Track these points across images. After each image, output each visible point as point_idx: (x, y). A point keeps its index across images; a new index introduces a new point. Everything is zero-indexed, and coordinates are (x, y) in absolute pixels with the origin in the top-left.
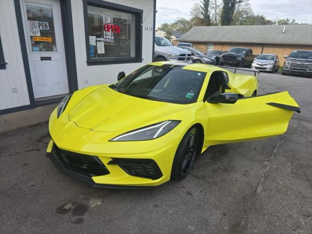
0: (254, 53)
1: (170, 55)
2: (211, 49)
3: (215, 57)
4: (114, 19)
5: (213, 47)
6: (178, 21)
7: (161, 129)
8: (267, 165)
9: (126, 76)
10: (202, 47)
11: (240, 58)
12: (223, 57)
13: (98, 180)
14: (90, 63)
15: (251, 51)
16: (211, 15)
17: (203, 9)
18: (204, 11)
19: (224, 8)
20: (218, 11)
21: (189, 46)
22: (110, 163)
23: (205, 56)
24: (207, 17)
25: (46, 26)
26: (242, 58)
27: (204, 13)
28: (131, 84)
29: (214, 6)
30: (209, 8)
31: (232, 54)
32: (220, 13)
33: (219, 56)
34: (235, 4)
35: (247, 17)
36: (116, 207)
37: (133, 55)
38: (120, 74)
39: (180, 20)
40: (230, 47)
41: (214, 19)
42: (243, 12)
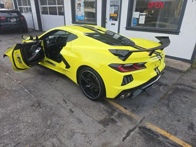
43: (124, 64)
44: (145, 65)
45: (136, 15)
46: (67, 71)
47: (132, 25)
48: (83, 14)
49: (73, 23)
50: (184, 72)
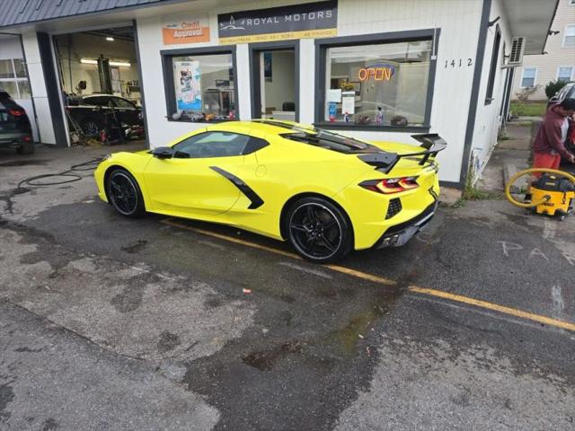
43: (388, 180)
44: (417, 181)
45: (333, 95)
46: (256, 214)
47: (327, 119)
48: (199, 97)
49: (170, 118)
50: (452, 207)
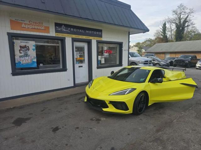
0: (198, 58)
1: (139, 62)
2: (168, 56)
3: (170, 61)
4: (109, 47)
5: (169, 55)
6: (147, 40)
7: (128, 91)
8: (183, 113)
9: (114, 72)
10: (162, 55)
11: (187, 61)
12: (175, 61)
13: (104, 110)
14: (98, 68)
15: (196, 57)
16: (168, 36)
17: (162, 32)
18: (163, 33)
19: (176, 30)
20: (173, 32)
21: (152, 55)
22: (109, 103)
23: (162, 61)
24: (165, 36)
25: (82, 53)
26: (188, 61)
27: (163, 35)
28: (117, 76)
29: (170, 30)
30: (166, 32)
31: (182, 59)
32: (175, 34)
33: (172, 61)
34: (185, 27)
35: (195, 35)
36: (111, 121)
37: (118, 63)
38: (112, 72)
39: (148, 39)
40: (180, 55)
41: (170, 38)
42: (191, 31)
48: (35, 60)
